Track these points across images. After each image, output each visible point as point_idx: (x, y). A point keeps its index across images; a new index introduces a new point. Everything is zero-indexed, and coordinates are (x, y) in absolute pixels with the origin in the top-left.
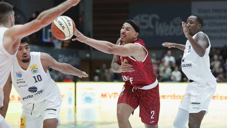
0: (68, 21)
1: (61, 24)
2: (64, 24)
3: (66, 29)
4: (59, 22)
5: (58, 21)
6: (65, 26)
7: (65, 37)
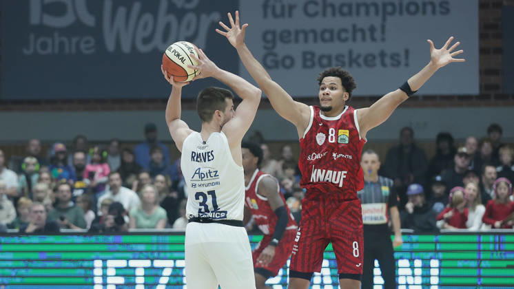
0: (189, 48)
1: (178, 55)
2: (183, 55)
3: (187, 62)
4: (175, 51)
5: (172, 50)
6: (186, 57)
7: (188, 76)
